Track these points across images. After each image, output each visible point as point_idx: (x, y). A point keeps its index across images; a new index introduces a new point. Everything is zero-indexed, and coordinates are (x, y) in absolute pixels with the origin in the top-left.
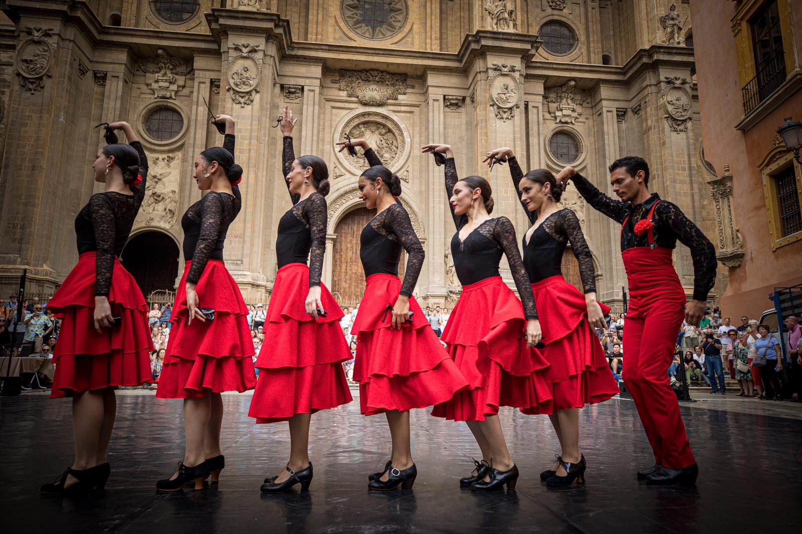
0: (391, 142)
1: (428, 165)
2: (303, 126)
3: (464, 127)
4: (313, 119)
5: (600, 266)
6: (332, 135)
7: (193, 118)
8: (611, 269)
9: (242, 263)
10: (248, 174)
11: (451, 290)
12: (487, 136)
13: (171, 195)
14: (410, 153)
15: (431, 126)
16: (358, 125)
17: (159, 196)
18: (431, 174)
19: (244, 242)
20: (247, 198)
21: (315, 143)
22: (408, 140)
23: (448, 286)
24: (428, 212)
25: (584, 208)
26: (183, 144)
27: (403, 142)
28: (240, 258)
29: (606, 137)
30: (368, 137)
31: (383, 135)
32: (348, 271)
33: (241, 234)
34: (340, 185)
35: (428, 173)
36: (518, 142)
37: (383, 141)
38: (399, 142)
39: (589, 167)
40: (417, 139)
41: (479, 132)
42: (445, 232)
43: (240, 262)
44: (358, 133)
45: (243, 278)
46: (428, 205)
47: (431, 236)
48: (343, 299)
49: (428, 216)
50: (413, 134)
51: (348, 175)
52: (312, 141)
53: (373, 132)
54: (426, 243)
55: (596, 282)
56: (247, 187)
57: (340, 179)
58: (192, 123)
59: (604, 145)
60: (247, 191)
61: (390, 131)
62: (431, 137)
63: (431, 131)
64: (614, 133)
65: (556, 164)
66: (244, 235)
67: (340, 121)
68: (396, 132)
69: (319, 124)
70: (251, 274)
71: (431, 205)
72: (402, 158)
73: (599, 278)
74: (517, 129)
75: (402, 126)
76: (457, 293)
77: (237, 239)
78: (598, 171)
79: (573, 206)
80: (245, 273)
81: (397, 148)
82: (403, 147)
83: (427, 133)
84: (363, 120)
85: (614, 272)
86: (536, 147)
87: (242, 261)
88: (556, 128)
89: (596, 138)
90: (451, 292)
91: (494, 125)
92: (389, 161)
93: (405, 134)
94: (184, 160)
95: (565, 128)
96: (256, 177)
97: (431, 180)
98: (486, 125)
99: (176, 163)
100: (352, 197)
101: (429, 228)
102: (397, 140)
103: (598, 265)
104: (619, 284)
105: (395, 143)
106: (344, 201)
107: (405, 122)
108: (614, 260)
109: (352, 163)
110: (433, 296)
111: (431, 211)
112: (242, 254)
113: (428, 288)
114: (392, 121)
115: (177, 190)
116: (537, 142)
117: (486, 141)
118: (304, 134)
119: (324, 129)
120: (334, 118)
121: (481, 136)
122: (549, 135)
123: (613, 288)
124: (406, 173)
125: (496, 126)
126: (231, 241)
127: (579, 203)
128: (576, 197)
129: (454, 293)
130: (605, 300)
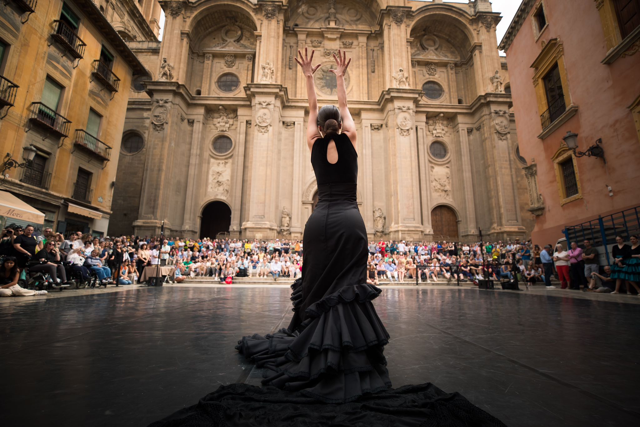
3: (382, 141)
5: (460, 216)
7: (237, 141)
8: (466, 218)
9: (264, 218)
12: (395, 145)
13: (226, 182)
15: (364, 141)
17: (220, 183)
19: (265, 206)
23: (375, 228)
25: (450, 184)
26: (232, 155)
28: (263, 214)
29: (462, 144)
33: (263, 202)
36: (413, 148)
39: (452, 161)
41: (391, 143)
42: (373, 198)
45: (265, 225)
46: (363, 183)
47: (365, 201)
54: (362, 205)
55: (458, 225)
58: (237, 144)
59: (460, 148)
62: (364, 147)
64: (466, 141)
65: (434, 160)
66: (265, 203)
69: (303, 142)
70: (269, 223)
73: (460, 222)
74: (412, 141)
77: (261, 204)
78: (457, 163)
79: (444, 182)
80: (266, 222)
85: (468, 219)
86: (423, 150)
87: (264, 216)
88: (433, 140)
89: (456, 145)
90: (377, 231)
94: (233, 163)
95: (438, 140)
98: (395, 140)
99: (229, 165)
101: (364, 197)
104: (471, 226)
108: (468, 212)
112: (264, 213)
115: (229, 179)
116: (423, 148)
117: (395, 148)
118: (295, 147)
121: (392, 145)
122: (430, 143)
123: (467, 228)
125: (400, 140)
126: (258, 206)
127: (447, 181)
128: (445, 178)
129: (379, 232)
130: (463, 235)
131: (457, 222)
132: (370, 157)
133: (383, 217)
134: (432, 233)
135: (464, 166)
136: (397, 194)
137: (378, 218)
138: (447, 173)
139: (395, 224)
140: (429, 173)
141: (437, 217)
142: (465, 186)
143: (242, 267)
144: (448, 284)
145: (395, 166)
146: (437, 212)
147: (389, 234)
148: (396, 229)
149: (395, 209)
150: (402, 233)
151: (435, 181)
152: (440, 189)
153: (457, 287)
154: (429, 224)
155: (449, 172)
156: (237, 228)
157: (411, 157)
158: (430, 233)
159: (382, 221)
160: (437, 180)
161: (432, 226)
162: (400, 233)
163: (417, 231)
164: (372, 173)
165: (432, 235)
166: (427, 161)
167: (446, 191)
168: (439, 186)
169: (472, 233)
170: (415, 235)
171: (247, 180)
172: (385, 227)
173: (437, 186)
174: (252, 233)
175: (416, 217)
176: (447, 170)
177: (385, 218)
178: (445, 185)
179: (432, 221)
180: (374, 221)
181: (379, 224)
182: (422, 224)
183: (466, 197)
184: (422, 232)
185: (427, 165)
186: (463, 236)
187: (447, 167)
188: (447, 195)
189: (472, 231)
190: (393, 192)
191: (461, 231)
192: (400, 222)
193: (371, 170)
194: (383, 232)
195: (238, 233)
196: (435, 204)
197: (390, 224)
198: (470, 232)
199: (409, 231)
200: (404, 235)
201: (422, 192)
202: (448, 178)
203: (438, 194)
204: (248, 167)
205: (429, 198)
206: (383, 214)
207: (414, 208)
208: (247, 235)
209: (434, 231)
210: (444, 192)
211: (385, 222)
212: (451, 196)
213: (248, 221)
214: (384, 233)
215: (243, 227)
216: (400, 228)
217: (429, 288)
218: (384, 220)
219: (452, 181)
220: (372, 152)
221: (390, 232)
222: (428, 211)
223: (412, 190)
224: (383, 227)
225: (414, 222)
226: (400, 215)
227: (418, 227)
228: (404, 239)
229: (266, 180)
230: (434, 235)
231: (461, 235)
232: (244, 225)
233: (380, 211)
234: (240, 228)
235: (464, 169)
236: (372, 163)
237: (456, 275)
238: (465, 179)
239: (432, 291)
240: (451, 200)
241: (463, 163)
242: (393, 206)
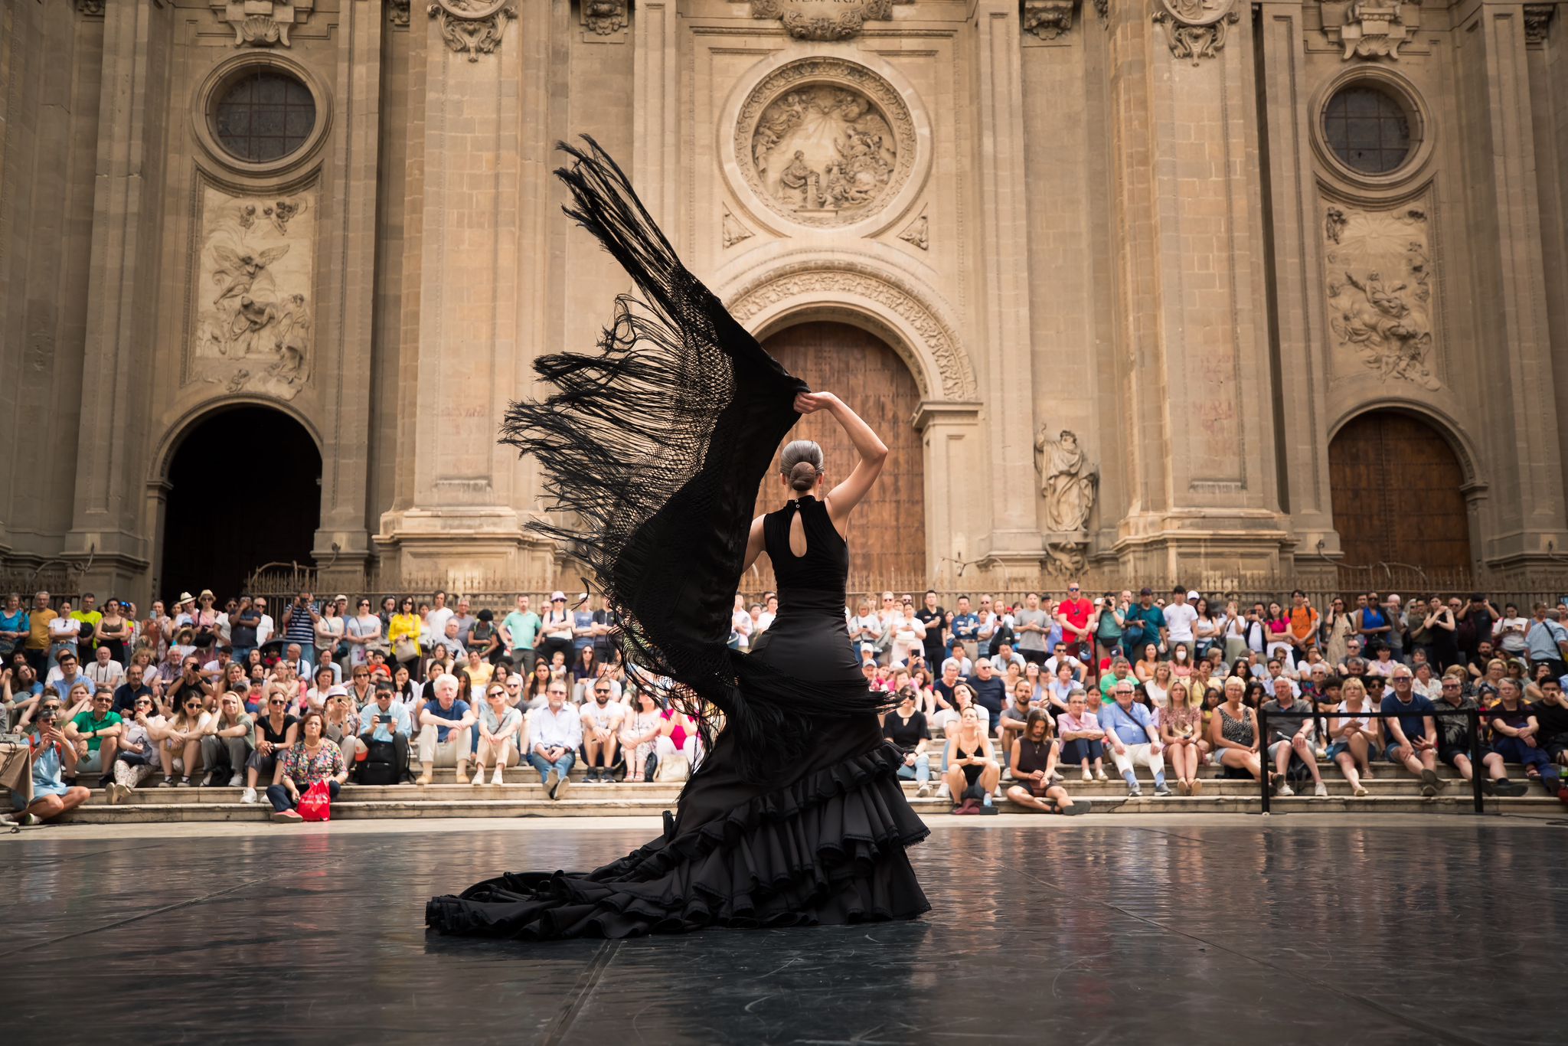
0: (876, 139)
1: (982, 197)
2: (636, 105)
3: (1078, 88)
4: (663, 86)
5: (1479, 461)
6: (715, 127)
7: (342, 95)
8: (1513, 469)
9: (489, 485)
10: (496, 241)
11: (1055, 540)
12: (1146, 108)
13: (291, 307)
14: (930, 167)
15: (986, 87)
16: (784, 97)
17: (261, 312)
18: (990, 223)
19: (493, 427)
20: (494, 308)
21: (670, 150)
22: (922, 131)
23: (1046, 532)
24: (986, 329)
25: (1430, 300)
26: (317, 170)
27: (911, 137)
28: (481, 470)
29: (1493, 91)
30: (811, 127)
31: (853, 121)
32: (770, 497)
33: (482, 406)
34: (741, 264)
35: (983, 222)
36: (1236, 122)
37: (855, 139)
38: (898, 137)
39: (1441, 181)
40: (947, 129)
41: (1123, 98)
42: (1034, 383)
43: (484, 482)
44: (784, 117)
45: (495, 524)
46: (985, 306)
47: (996, 395)
48: (761, 574)
49: (987, 340)
50: (937, 114)
51: (762, 236)
52: (663, 145)
53: (825, 114)
54: (981, 415)
55: (1470, 507)
56: (495, 280)
57: (739, 247)
58: (340, 111)
59: (1486, 115)
60: (495, 291)
61: (871, 108)
62: (987, 119)
63: (986, 102)
64: (1516, 79)
65: (1344, 178)
66: (492, 410)
67: (735, 87)
68: (890, 111)
69: (678, 100)
70: (513, 513)
71: (993, 308)
72: (908, 181)
73: (1479, 495)
74: (1233, 85)
75: (906, 94)
76: (1072, 550)
77: (474, 421)
78: (1469, 192)
79: (1397, 294)
80: (498, 510)
81: (894, 154)
82: (911, 151)
83: (974, 108)
84: (798, 80)
85: (1524, 478)
86: (1287, 133)
87: (488, 478)
88: (1342, 75)
89: (1462, 97)
90: (1055, 546)
91: (1166, 76)
92: (871, 193)
93: (915, 114)
94: (322, 213)
95: (1370, 73)
96: (520, 249)
97: (991, 239)
98: (1143, 79)
99: (301, 222)
100: (774, 297)
101: (988, 373)
102: (892, 135)
103: (1472, 459)
104: (1537, 512)
105: (887, 142)
106: (754, 308)
107: (914, 82)
108: (1521, 444)
109: (772, 202)
110: (1007, 560)
111: (993, 325)
112: (489, 460)
113: (990, 539)
114: (877, 79)
115: (307, 295)
116: (1289, 119)
117: (1145, 123)
118: (638, 127)
119: (692, 111)
120: (717, 79)
121: (1128, 109)
122: (1324, 97)
123: (1519, 523)
124: (919, 223)
125: (1170, 79)
126: (457, 427)
127: (1413, 285)
128: (1404, 268)
129: (1063, 549)
130: (1496, 558)
131: (1463, 495)
132: (1020, 171)
133: (1084, 473)
134: (1334, 549)
135: (1502, 208)
136: (1157, 357)
137: (1062, 482)
138: (1414, 247)
139: (1145, 509)
140: (1319, 245)
141: (1362, 469)
142: (1510, 309)
143: (383, 735)
144: (1426, 806)
145: (1147, 213)
146: (1361, 444)
147: (1116, 558)
148: (1153, 534)
149: (1143, 431)
150: (1180, 555)
151: (1353, 290)
152: (1374, 328)
153: (1472, 821)
154: (1318, 507)
155: (1423, 240)
156: (352, 543)
157: (1228, 167)
158: (1323, 552)
159: (1081, 495)
160: (1362, 282)
161: (1336, 515)
162: (1172, 552)
163: (1259, 540)
164: (1030, 251)
165: (1335, 559)
166: (1308, 185)
167: (1405, 338)
168: (1370, 315)
169: (1542, 550)
170: (1248, 561)
171: (398, 299)
172: (1094, 526)
173: (1359, 313)
174: (427, 563)
175: (1253, 472)
176: (1415, 231)
177: (1094, 480)
178: (1403, 308)
179: (1333, 489)
180: (1042, 494)
181: (1064, 508)
182: (1284, 506)
183: (1514, 361)
184: (1284, 545)
185: (1307, 207)
186: (1493, 566)
187: (1414, 214)
188: (1413, 358)
189: (1545, 540)
190: (1133, 347)
191: (1486, 538)
192: (1171, 501)
193: (1023, 241)
194: (1083, 548)
195: (361, 568)
196: (1349, 402)
197: (1122, 511)
198: (1536, 545)
199: (1215, 540)
200: (1190, 562)
201: (1284, 346)
202: (1417, 269)
203: (1367, 353)
204: (400, 229)
205: (1318, 374)
206: (1083, 459)
207: (1241, 427)
208: (405, 575)
209: (1345, 543)
210: (1396, 344)
211: (1095, 500)
212: (1430, 365)
213: (408, 504)
214: (1093, 553)
215: (382, 536)
216: (1172, 530)
217: (1323, 821)
218: (1088, 491)
219: (1441, 284)
220: (1027, 148)
221: (1120, 550)
222: (1314, 441)
223: (1234, 337)
224: (1086, 523)
225: (1244, 495)
226: (1169, 461)
227: (1266, 523)
228: (1195, 581)
229: (494, 298)
230: (1347, 558)
231: (1486, 559)
232: (386, 524)
233: (1068, 444)
234: (370, 540)
235: (1503, 221)
236: (1029, 203)
237: (1465, 763)
238: (1507, 273)
239: (1341, 837)
240: (1434, 382)
241: (1500, 190)
242: (1135, 420)
